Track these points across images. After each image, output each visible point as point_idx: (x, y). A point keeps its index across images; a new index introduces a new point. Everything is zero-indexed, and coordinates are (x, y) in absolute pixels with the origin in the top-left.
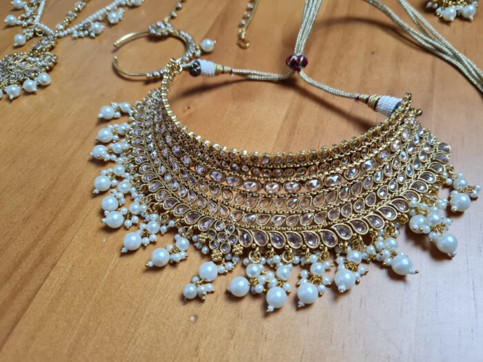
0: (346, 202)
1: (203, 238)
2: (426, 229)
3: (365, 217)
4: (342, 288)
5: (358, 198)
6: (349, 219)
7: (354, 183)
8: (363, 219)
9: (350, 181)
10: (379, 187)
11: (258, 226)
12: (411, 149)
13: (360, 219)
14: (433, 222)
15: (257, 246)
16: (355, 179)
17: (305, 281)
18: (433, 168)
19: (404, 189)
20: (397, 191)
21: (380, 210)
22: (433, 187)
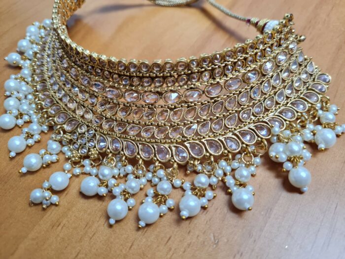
0: (204, 120)
1: (66, 138)
2: (283, 157)
3: (221, 138)
4: (185, 214)
5: (217, 117)
6: (204, 138)
7: (215, 101)
8: (219, 140)
9: (212, 98)
10: (242, 109)
11: (115, 132)
12: (286, 74)
13: (216, 139)
14: (292, 151)
15: (111, 152)
16: (218, 97)
17: (150, 199)
18: (307, 96)
19: (271, 115)
20: (262, 115)
21: (239, 132)
22: (302, 116)
